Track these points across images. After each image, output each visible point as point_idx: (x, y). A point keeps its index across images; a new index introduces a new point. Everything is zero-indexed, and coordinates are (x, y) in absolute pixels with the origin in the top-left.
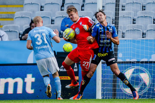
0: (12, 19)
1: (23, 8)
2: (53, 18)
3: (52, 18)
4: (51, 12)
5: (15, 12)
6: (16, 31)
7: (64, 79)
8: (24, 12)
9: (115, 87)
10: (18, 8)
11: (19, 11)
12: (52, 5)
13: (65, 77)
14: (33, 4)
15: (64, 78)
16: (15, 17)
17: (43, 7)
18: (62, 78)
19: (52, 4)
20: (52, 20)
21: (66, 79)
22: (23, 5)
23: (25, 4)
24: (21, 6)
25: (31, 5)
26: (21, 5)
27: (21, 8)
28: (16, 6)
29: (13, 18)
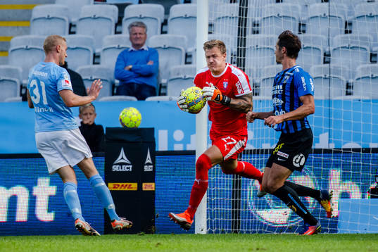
0: (4, 53)
1: (29, 27)
2: (97, 51)
3: (94, 51)
4: (91, 37)
5: (12, 38)
6: (14, 79)
7: (122, 189)
8: (32, 36)
9: (236, 208)
10: (18, 27)
11: (20, 34)
12: (95, 21)
13: (125, 184)
14: (53, 18)
15: (123, 186)
16: (12, 48)
17: (75, 26)
18: (119, 185)
19: (95, 18)
20: (94, 55)
21: (126, 189)
22: (28, 20)
23: (35, 20)
24: (25, 24)
25: (48, 21)
26: (24, 21)
27: (23, 27)
28: (15, 24)
29: (7, 51)
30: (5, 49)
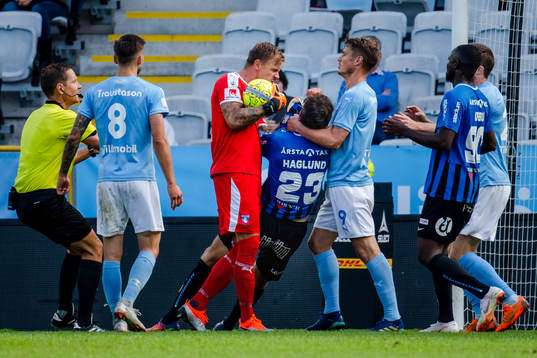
0: (186, 78)
1: (220, 43)
2: (314, 76)
3: (309, 76)
4: (306, 57)
5: (195, 58)
6: (199, 114)
7: (348, 267)
8: (223, 56)
10: (205, 43)
11: (209, 53)
12: (311, 35)
13: (351, 260)
14: (253, 30)
15: (348, 262)
16: (197, 72)
17: (283, 41)
18: (342, 262)
19: (311, 31)
21: (353, 267)
22: (220, 34)
23: (229, 32)
24: (216, 39)
25: (247, 34)
26: (214, 34)
27: (212, 43)
28: (201, 38)
29: (189, 76)
30: (188, 73)
